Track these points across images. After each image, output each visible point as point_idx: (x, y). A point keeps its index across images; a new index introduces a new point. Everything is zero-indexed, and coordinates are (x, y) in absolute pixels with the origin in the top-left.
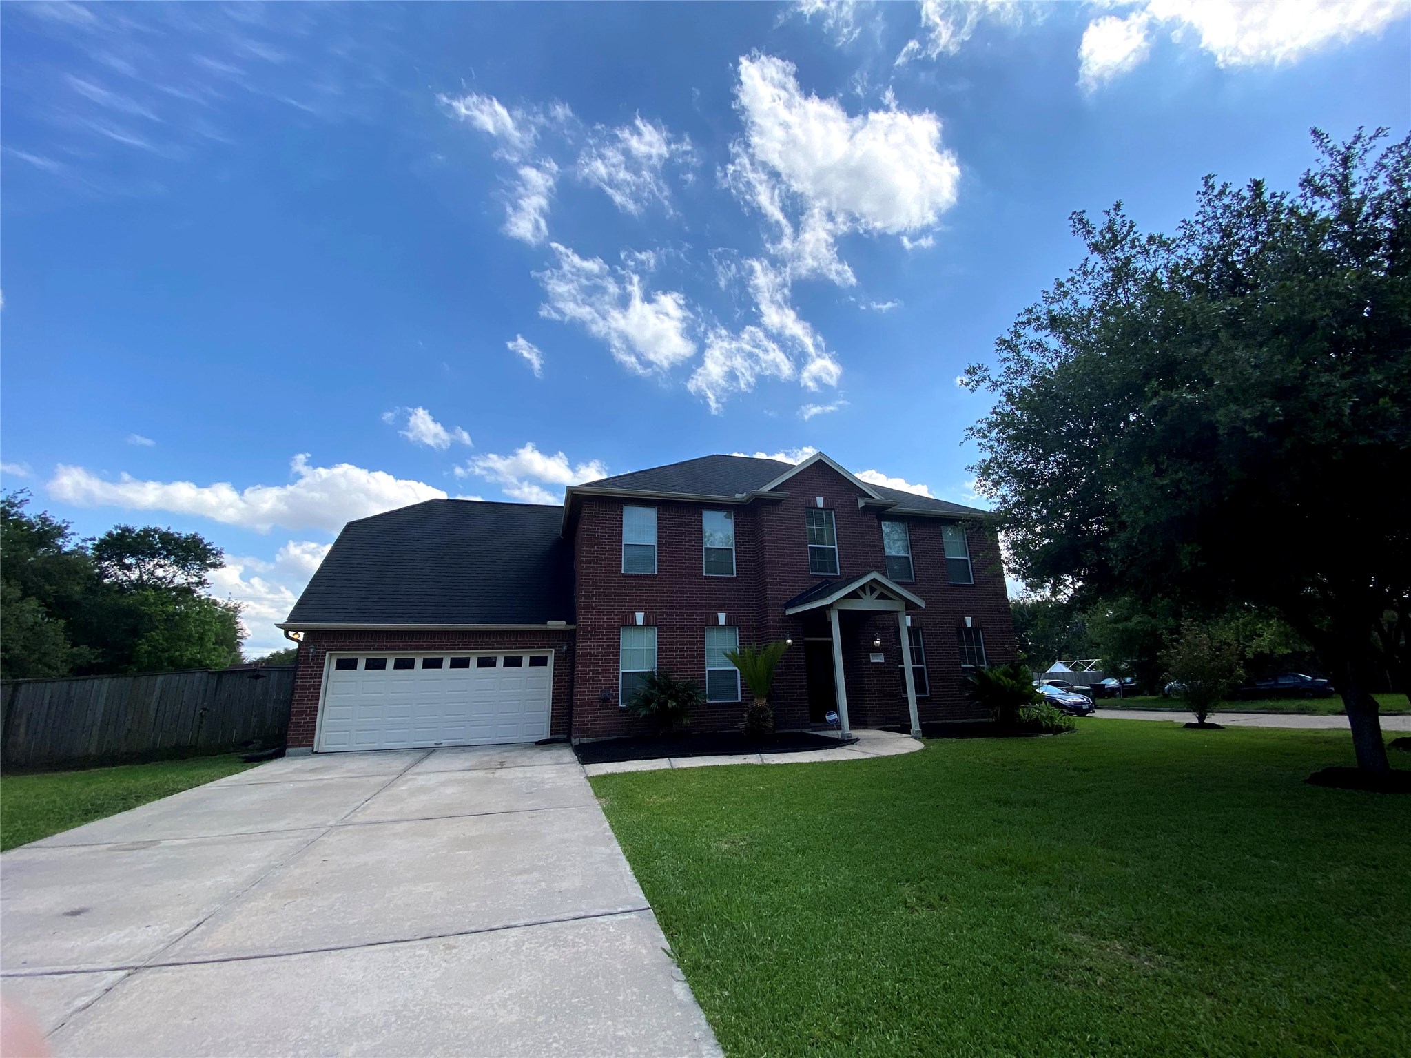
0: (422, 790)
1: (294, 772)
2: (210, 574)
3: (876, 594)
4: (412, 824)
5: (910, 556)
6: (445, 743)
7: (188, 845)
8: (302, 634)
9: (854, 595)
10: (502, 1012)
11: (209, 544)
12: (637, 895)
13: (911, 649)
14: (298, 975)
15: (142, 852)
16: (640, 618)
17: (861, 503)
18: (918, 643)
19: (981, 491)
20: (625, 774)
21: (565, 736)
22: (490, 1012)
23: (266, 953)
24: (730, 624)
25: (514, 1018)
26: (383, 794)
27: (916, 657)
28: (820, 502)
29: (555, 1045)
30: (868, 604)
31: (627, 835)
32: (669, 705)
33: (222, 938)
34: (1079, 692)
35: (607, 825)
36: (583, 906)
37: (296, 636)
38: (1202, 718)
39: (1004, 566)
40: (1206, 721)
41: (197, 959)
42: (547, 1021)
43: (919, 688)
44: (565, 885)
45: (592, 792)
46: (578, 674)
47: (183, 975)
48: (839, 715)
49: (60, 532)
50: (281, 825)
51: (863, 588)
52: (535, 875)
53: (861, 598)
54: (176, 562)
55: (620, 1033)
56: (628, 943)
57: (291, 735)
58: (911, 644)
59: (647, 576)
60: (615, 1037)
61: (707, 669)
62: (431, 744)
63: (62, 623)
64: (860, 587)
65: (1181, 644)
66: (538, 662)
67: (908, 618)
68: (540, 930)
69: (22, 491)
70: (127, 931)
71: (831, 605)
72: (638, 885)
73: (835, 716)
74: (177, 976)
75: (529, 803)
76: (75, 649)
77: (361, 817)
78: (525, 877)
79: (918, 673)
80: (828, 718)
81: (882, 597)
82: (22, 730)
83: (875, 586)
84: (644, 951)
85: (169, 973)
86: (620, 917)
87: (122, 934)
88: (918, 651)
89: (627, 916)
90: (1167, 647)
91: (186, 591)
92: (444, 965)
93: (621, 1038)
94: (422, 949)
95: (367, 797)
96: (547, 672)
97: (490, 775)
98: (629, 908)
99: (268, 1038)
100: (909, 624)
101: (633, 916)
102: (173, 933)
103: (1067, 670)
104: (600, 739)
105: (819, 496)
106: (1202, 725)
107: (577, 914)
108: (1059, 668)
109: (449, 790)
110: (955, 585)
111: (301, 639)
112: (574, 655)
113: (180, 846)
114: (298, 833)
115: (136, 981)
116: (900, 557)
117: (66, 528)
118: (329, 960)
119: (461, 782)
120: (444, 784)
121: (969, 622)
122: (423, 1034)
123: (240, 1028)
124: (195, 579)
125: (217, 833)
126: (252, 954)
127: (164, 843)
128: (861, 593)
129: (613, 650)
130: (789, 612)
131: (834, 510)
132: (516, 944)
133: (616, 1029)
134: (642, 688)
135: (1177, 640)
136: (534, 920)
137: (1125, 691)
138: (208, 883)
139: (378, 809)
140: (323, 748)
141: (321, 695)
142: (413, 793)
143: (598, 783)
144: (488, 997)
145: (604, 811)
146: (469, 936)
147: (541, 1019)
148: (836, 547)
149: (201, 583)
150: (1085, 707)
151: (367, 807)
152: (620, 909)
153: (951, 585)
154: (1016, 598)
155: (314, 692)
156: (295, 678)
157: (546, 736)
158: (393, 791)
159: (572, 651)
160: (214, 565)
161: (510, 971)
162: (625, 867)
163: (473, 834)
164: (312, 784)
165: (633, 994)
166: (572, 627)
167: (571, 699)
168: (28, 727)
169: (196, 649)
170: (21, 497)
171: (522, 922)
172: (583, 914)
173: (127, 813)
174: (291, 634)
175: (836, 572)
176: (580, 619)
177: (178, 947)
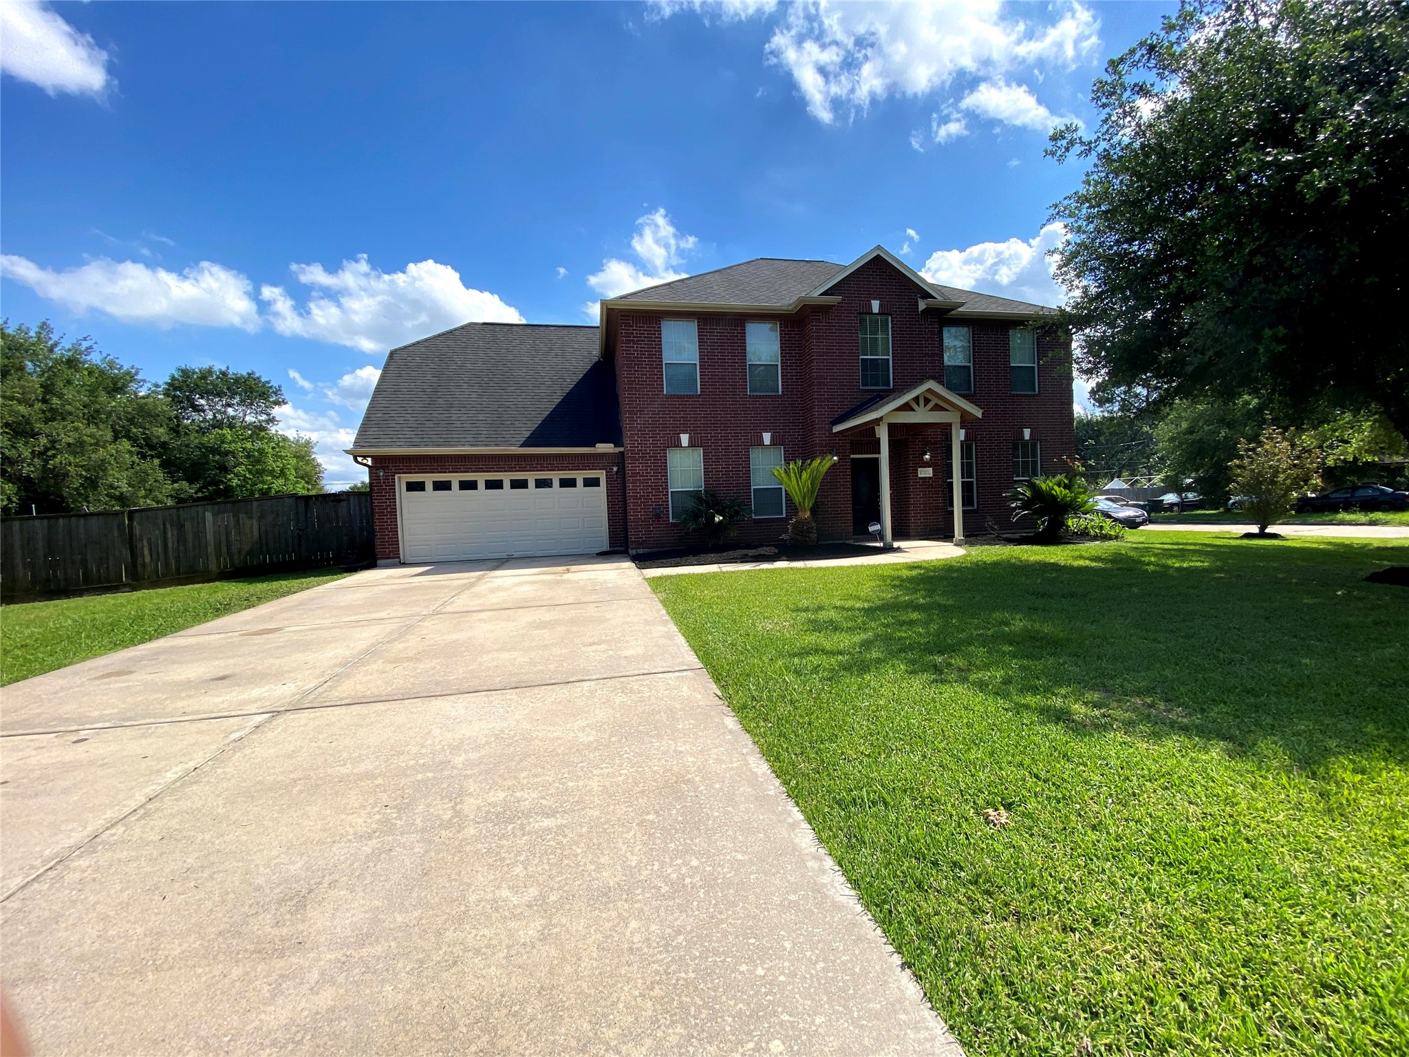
0: (499, 589)
1: (387, 578)
2: (276, 411)
3: (930, 405)
4: (495, 613)
5: (971, 365)
6: (516, 555)
7: (307, 630)
8: (369, 459)
9: (906, 407)
10: (581, 734)
11: (268, 382)
12: (692, 659)
13: (962, 464)
14: (411, 713)
15: (270, 636)
16: (685, 439)
17: (922, 305)
18: (969, 457)
19: (1060, 280)
20: (679, 576)
21: (623, 549)
22: (572, 734)
23: (383, 699)
24: (774, 443)
25: (591, 739)
26: (467, 592)
27: (966, 470)
28: (875, 306)
29: (626, 756)
30: (921, 416)
31: (680, 619)
32: (717, 519)
33: (346, 689)
34: (1134, 506)
35: (664, 612)
36: (646, 667)
37: (365, 461)
38: (1263, 528)
39: (1075, 365)
40: (1267, 531)
41: (327, 704)
42: (619, 741)
43: (967, 500)
44: (630, 652)
45: (649, 589)
46: (630, 493)
47: (318, 714)
48: (882, 527)
49: (131, 377)
50: (383, 614)
51: (916, 399)
52: (604, 647)
53: (913, 410)
54: (242, 402)
55: (680, 749)
56: (685, 691)
57: (378, 549)
58: (962, 459)
59: (691, 396)
60: (675, 751)
61: (753, 487)
62: (504, 555)
63: (157, 461)
64: (913, 399)
65: (1258, 455)
66: (592, 483)
67: (963, 431)
68: (610, 683)
69: (85, 339)
70: (267, 688)
71: (881, 419)
72: (692, 653)
73: (878, 527)
74: (312, 715)
75: (594, 597)
76: (176, 485)
77: (449, 609)
78: (594, 647)
79: (966, 487)
80: (871, 529)
81: (937, 408)
82: (146, 552)
83: (929, 396)
84: (699, 696)
85: (306, 713)
86: (677, 674)
87: (263, 690)
88: (970, 465)
89: (685, 673)
90: (1241, 457)
91: (259, 429)
92: (531, 705)
93: (681, 752)
94: (512, 695)
95: (453, 594)
96: (602, 490)
97: (558, 578)
98: (685, 668)
99: (393, 752)
100: (962, 438)
101: (689, 673)
102: (306, 688)
103: (1126, 486)
104: (654, 550)
105: (875, 299)
106: (1262, 535)
107: (641, 672)
108: (1116, 484)
109: (525, 588)
110: (1017, 395)
111: (370, 463)
112: (624, 476)
113: (300, 631)
114: (399, 620)
115: (280, 720)
116: (960, 367)
117: (137, 373)
118: (438, 703)
119: (532, 583)
120: (520, 584)
121: (1027, 433)
122: (518, 749)
123: (369, 747)
124: (264, 417)
125: (331, 621)
126: (372, 700)
127: (287, 629)
128: (914, 406)
129: (661, 469)
130: (837, 428)
131: (891, 315)
132: (591, 692)
133: (676, 746)
134: (691, 504)
135: (1253, 450)
136: (605, 676)
137: (1184, 506)
138: (330, 655)
139: (462, 602)
140: (409, 560)
141: (398, 513)
142: (493, 591)
143: (655, 583)
144: (569, 725)
145: (661, 602)
146: (550, 687)
147: (614, 739)
148: (890, 358)
149: (272, 420)
150: (1138, 520)
151: (452, 603)
152: (677, 669)
153: (1013, 395)
154: (1082, 412)
155: (392, 512)
156: (371, 499)
157: (606, 548)
158: (475, 590)
159: (622, 471)
160: (277, 403)
161: (586, 709)
162: (681, 640)
163: (547, 619)
164: (403, 586)
165: (690, 724)
166: (621, 449)
167: (626, 516)
168: (150, 550)
169: (281, 481)
170: (85, 345)
171: (594, 677)
172: (646, 672)
173: (252, 610)
174: (360, 459)
175: (889, 385)
176: (627, 441)
177: (311, 697)
